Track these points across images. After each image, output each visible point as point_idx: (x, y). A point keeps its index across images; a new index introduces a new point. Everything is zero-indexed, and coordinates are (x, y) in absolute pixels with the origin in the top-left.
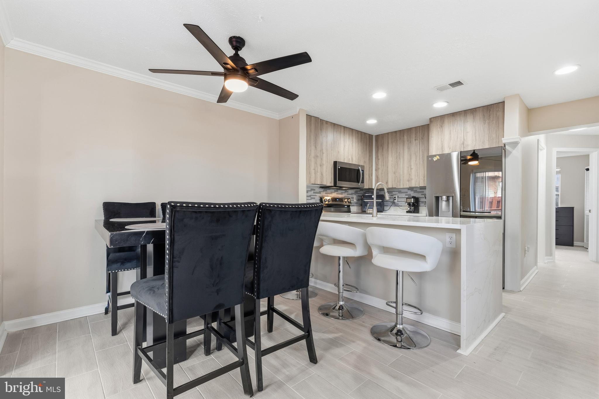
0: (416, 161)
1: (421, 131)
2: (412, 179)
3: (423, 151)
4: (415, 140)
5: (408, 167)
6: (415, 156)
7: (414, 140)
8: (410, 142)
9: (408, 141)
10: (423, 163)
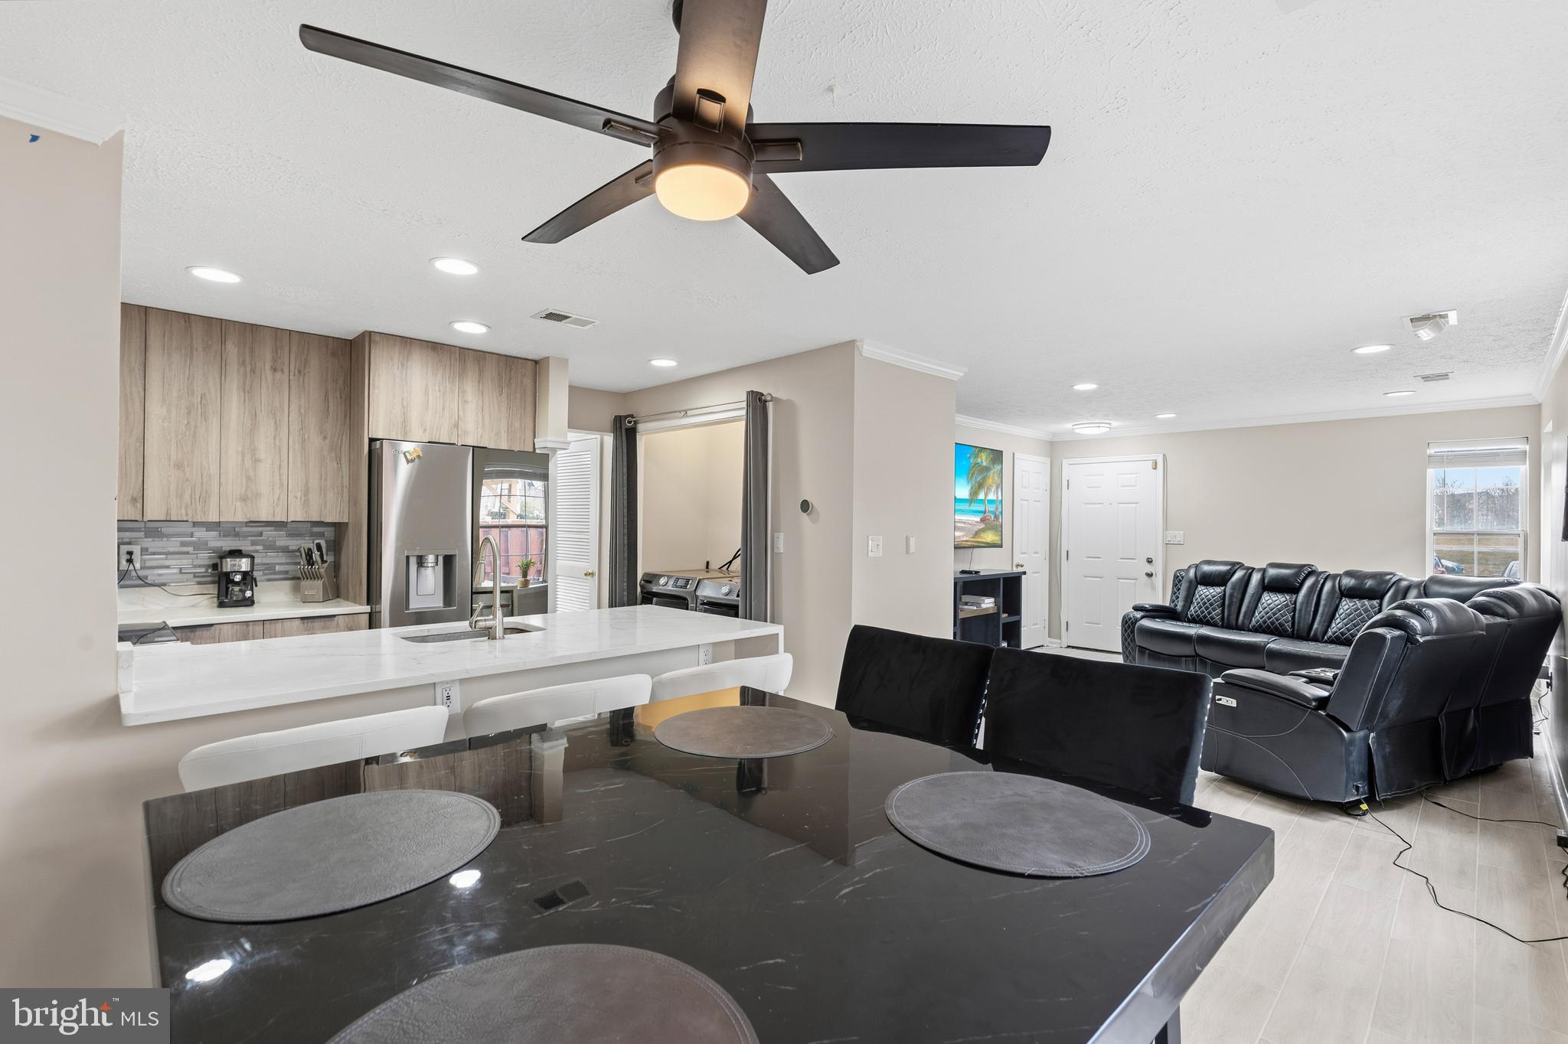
0: (275, 438)
1: (294, 348)
2: (258, 495)
3: (303, 411)
4: (274, 370)
5: (243, 454)
6: (272, 421)
7: (268, 367)
8: (253, 371)
9: (243, 364)
10: (303, 448)
